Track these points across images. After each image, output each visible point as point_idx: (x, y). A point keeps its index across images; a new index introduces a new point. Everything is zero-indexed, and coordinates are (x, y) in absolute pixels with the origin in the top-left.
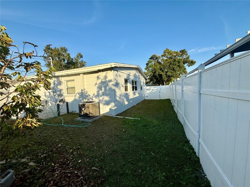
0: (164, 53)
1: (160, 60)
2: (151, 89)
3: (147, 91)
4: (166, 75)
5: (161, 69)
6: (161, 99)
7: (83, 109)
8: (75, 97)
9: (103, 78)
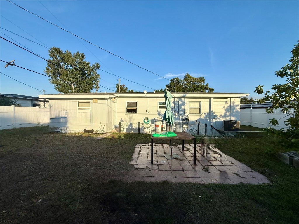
7: (235, 125)
8: (200, 117)
9: (231, 103)
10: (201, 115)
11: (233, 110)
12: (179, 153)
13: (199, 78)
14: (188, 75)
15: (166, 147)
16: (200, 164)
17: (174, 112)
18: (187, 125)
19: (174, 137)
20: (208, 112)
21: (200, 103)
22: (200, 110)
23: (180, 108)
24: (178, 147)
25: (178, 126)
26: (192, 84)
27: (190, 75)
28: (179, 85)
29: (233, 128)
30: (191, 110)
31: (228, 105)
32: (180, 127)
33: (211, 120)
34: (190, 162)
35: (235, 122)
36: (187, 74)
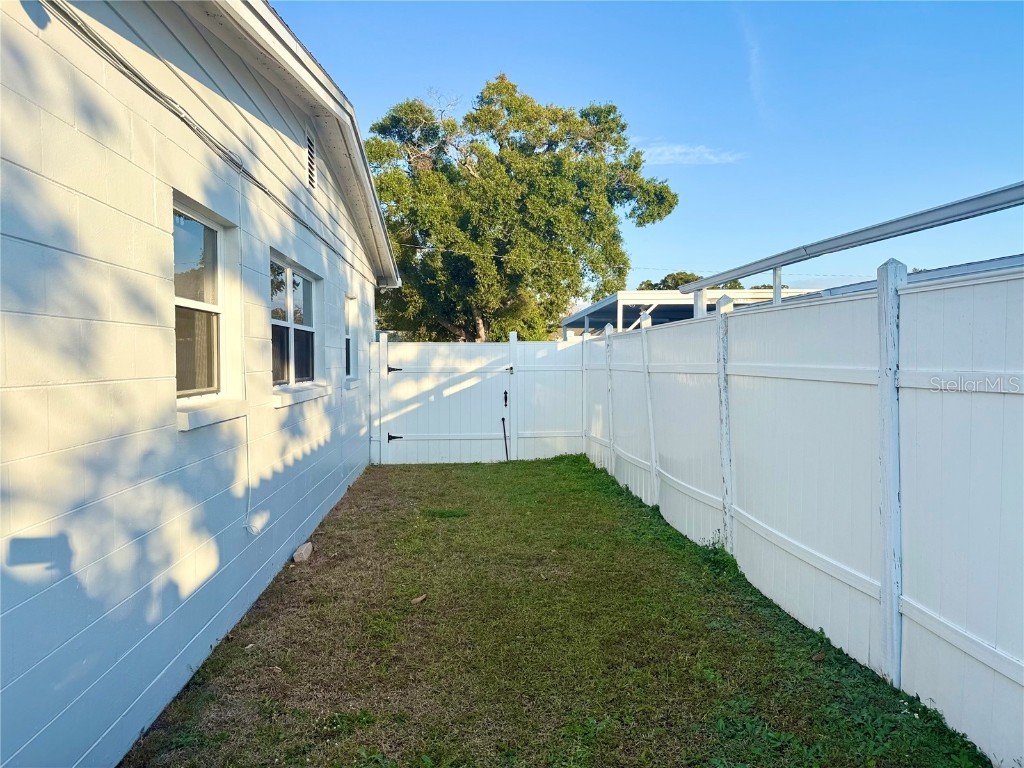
0: (482, 99)
1: (453, 155)
2: (437, 364)
3: (396, 381)
4: (500, 264)
5: (463, 224)
6: (513, 457)
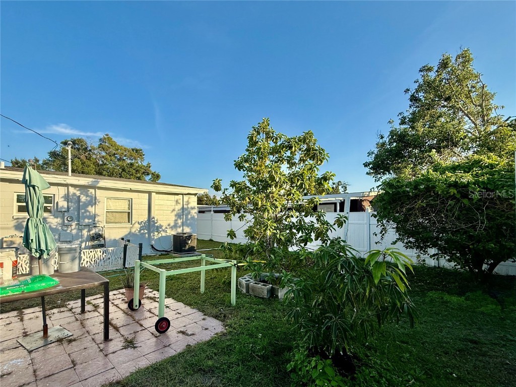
7: (190, 242)
8: (130, 229)
9: (184, 204)
10: (131, 226)
11: (187, 215)
12: (69, 323)
13: (133, 150)
14: (109, 139)
15: (32, 316)
16: (119, 335)
17: (66, 222)
18: (99, 250)
19: (50, 288)
20: (146, 219)
21: (130, 201)
22: (129, 215)
23: (83, 211)
24: (70, 307)
25: (68, 257)
26: (119, 160)
27: (114, 139)
28: (86, 156)
29: (187, 247)
30: (110, 215)
31: (179, 207)
32: (73, 259)
33: (152, 234)
34: (96, 337)
35: (190, 237)
36: (107, 135)
